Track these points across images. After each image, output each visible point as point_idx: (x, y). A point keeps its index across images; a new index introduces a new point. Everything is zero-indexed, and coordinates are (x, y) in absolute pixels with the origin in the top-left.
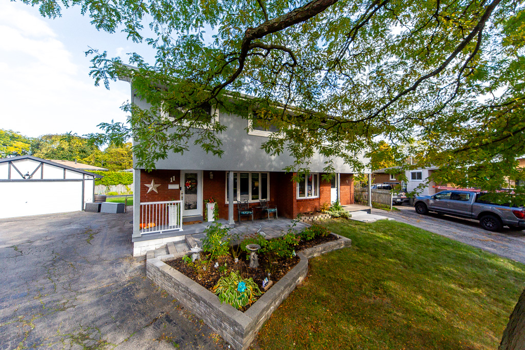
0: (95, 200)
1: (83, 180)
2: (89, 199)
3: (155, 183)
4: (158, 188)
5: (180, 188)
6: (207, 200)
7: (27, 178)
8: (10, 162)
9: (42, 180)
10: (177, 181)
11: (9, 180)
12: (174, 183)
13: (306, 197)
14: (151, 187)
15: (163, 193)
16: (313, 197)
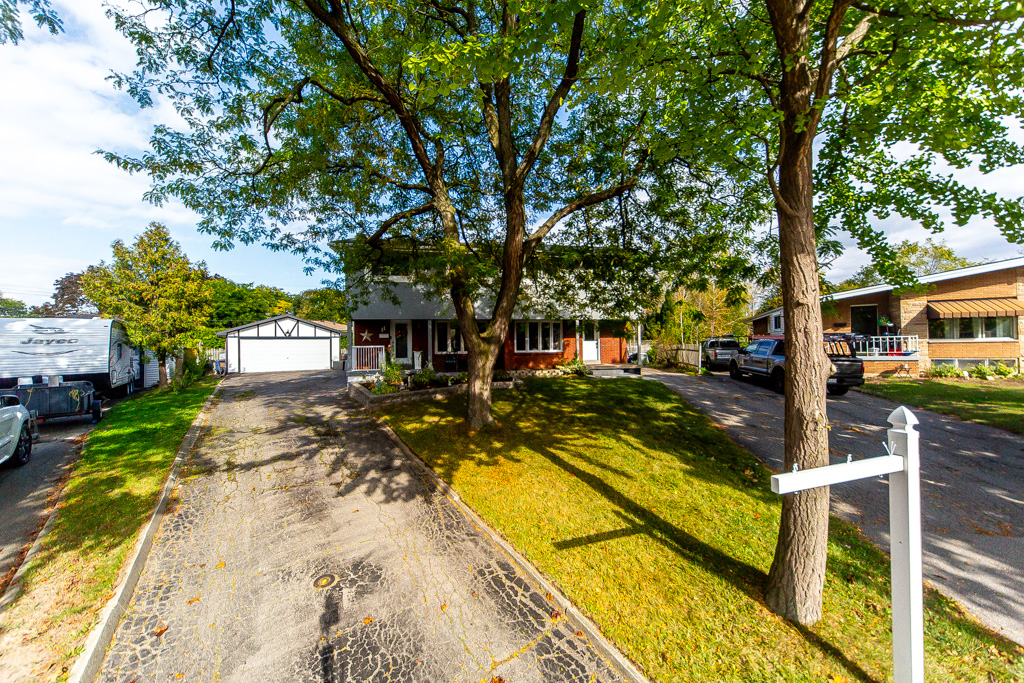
0: (341, 359)
1: (330, 338)
2: (336, 358)
3: (369, 332)
4: (371, 337)
5: (390, 337)
6: (415, 348)
7: (288, 336)
8: (276, 321)
9: (298, 338)
10: (387, 331)
11: (276, 338)
12: (384, 332)
13: (540, 350)
14: (365, 336)
15: (375, 341)
16: (552, 351)
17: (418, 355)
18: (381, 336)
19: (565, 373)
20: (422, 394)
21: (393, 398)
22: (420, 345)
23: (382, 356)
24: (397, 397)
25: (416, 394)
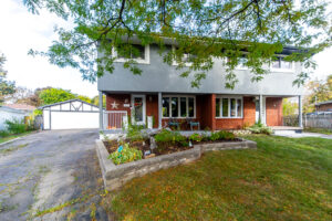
3: (116, 103)
4: (118, 106)
5: (131, 106)
6: (147, 114)
7: (77, 110)
8: (70, 102)
9: (83, 111)
11: (70, 111)
12: (127, 103)
13: (229, 117)
14: (114, 105)
15: (120, 108)
16: (236, 117)
17: (150, 118)
18: (125, 105)
19: (253, 132)
20: (171, 160)
21: (138, 168)
22: (153, 111)
23: (125, 119)
24: (143, 166)
25: (164, 160)
